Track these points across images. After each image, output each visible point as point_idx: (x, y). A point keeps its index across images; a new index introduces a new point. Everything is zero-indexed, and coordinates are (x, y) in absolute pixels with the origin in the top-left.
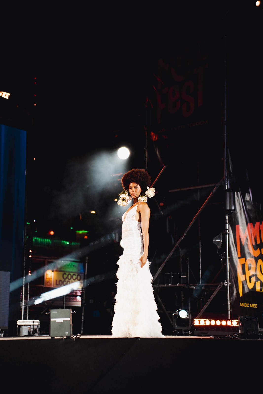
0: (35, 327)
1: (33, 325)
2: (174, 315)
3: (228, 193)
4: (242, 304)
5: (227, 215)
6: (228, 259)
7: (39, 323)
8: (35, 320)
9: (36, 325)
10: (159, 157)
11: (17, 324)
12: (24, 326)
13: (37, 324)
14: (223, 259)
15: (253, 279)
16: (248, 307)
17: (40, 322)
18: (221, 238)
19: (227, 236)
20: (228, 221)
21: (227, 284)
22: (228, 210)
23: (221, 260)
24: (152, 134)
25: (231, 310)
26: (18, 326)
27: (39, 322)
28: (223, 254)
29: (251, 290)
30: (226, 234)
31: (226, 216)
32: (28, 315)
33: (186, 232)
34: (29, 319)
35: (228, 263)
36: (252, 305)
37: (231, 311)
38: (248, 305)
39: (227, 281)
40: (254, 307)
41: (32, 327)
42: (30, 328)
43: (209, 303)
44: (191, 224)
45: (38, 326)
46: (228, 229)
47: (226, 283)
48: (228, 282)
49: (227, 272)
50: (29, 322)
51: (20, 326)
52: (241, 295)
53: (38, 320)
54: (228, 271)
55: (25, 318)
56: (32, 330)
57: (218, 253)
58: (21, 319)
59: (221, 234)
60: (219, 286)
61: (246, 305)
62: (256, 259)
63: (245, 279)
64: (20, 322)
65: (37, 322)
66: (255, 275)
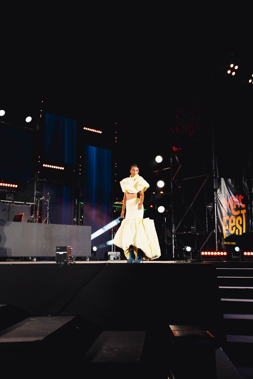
0: (118, 256)
1: (117, 255)
2: (184, 249)
4: (225, 242)
5: (215, 192)
6: (216, 217)
8: (117, 252)
9: (118, 255)
10: (177, 160)
11: (108, 254)
12: (112, 255)
13: (119, 254)
14: (213, 217)
15: (234, 228)
16: (230, 244)
18: (212, 205)
19: (215, 204)
20: (216, 195)
22: (215, 189)
23: (212, 218)
24: (174, 147)
27: (120, 253)
28: (213, 214)
29: (233, 234)
30: (215, 203)
32: (115, 249)
33: (193, 202)
34: (116, 252)
35: (216, 220)
36: (232, 243)
37: (218, 247)
39: (215, 230)
40: (234, 244)
41: (116, 256)
42: (115, 256)
43: (206, 242)
44: (195, 198)
45: (119, 255)
48: (216, 231)
50: (115, 253)
51: (110, 255)
52: (225, 237)
53: (119, 252)
54: (216, 224)
55: (114, 251)
56: (116, 257)
57: (210, 214)
58: (111, 251)
59: (212, 203)
60: (211, 233)
61: (229, 243)
62: (236, 217)
63: (227, 228)
64: (110, 253)
65: (119, 253)
66: (235, 226)
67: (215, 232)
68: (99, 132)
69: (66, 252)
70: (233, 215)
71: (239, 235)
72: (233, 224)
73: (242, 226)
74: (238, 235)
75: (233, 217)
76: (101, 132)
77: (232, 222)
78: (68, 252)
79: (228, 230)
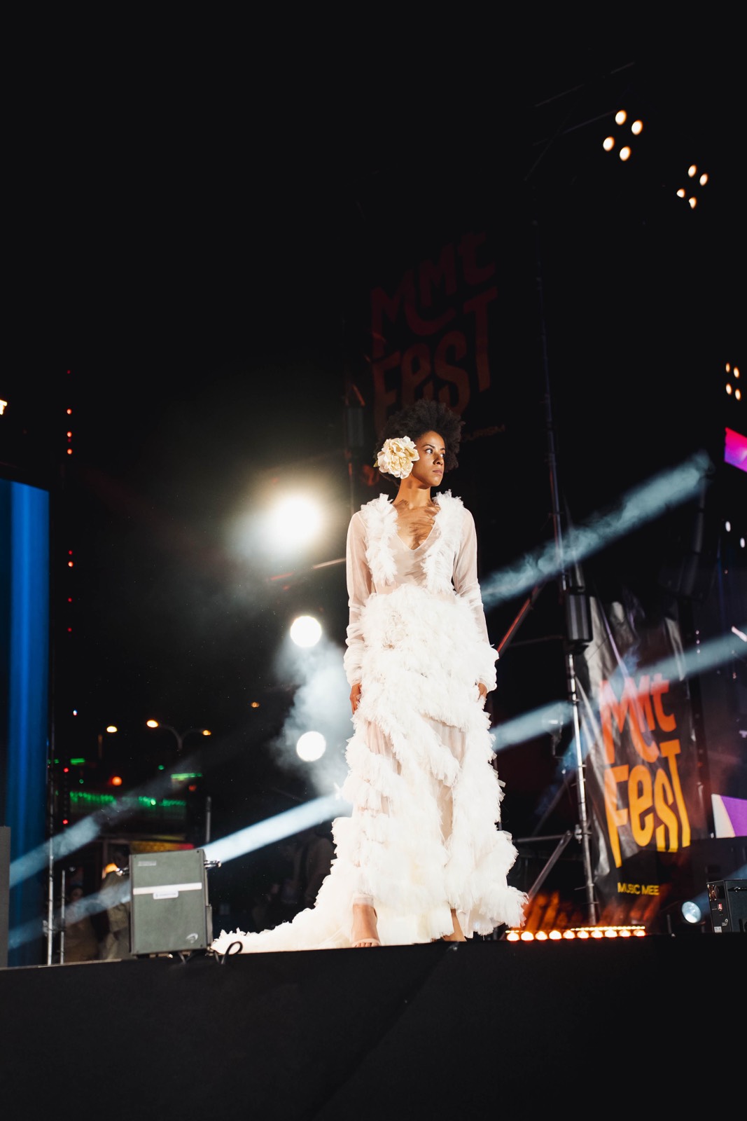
3: (572, 599)
4: (622, 885)
5: (571, 656)
6: (581, 770)
14: (567, 768)
15: (649, 820)
16: (638, 893)
18: (561, 716)
19: (575, 709)
20: (575, 670)
21: (582, 834)
22: (575, 641)
23: (564, 771)
25: (597, 903)
28: (567, 756)
29: (644, 849)
30: (573, 705)
31: (569, 658)
35: (582, 780)
36: (646, 888)
37: (596, 906)
38: (638, 889)
39: (581, 828)
40: (652, 894)
46: (578, 692)
47: (580, 831)
48: (586, 830)
49: (581, 803)
52: (618, 862)
54: (583, 800)
57: (554, 753)
59: (560, 705)
60: (562, 842)
61: (633, 889)
62: (652, 769)
63: (625, 821)
66: (651, 810)
67: (580, 837)
70: (643, 763)
71: (667, 854)
72: (645, 803)
73: (674, 808)
74: (664, 850)
75: (641, 773)
77: (640, 793)
79: (627, 830)
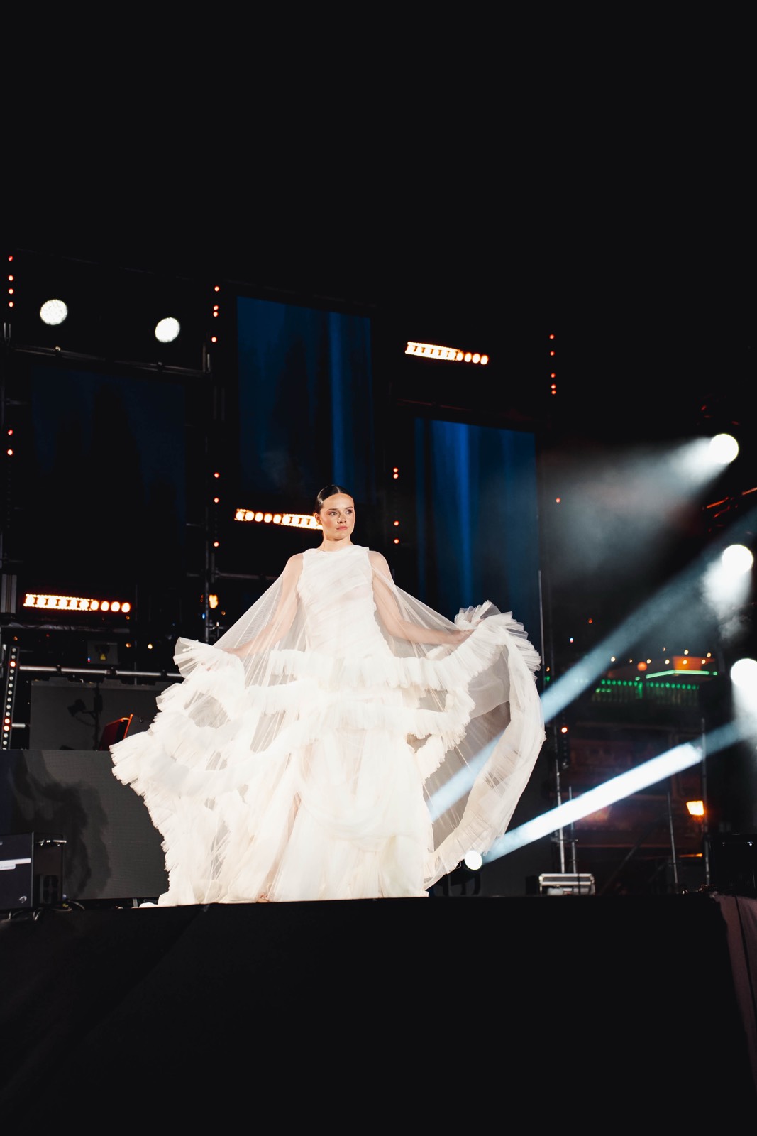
0: (585, 891)
1: (579, 887)
7: (593, 882)
9: (585, 886)
11: (539, 885)
12: (553, 887)
13: (589, 883)
17: (595, 879)
26: (541, 889)
27: (592, 878)
32: (574, 862)
34: (578, 872)
41: (576, 890)
45: (590, 887)
50: (568, 879)
51: (546, 888)
53: (590, 875)
55: (568, 870)
58: (559, 872)
64: (546, 879)
65: (587, 879)
68: (476, 358)
69: (28, 861)
76: (485, 360)
78: (34, 861)
